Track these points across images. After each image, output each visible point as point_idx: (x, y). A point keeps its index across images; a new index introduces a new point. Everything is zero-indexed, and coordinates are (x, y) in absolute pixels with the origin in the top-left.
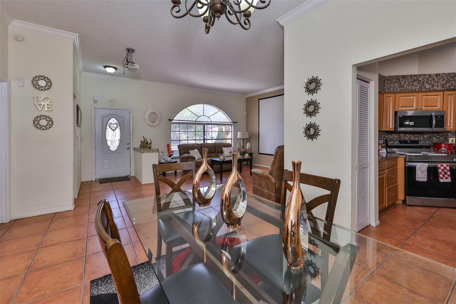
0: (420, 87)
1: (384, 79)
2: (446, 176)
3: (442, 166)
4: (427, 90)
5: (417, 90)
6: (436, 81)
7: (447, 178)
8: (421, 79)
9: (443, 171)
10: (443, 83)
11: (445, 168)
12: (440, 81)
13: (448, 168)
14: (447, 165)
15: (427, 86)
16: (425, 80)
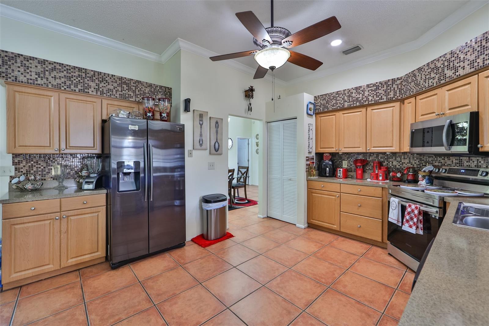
0: (439, 79)
1: (399, 82)
2: (411, 223)
3: (410, 206)
4: (447, 80)
5: (435, 85)
6: (462, 59)
7: (411, 227)
8: (439, 65)
9: (409, 215)
10: (473, 58)
11: (413, 211)
12: (468, 57)
13: (416, 212)
14: (416, 208)
15: (449, 73)
16: (446, 64)
